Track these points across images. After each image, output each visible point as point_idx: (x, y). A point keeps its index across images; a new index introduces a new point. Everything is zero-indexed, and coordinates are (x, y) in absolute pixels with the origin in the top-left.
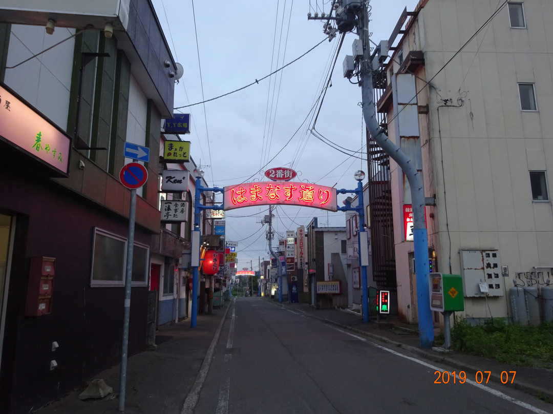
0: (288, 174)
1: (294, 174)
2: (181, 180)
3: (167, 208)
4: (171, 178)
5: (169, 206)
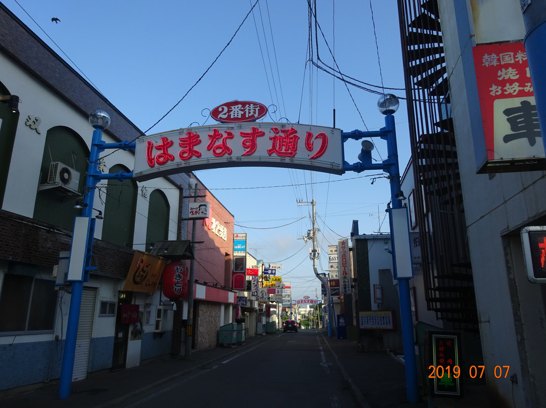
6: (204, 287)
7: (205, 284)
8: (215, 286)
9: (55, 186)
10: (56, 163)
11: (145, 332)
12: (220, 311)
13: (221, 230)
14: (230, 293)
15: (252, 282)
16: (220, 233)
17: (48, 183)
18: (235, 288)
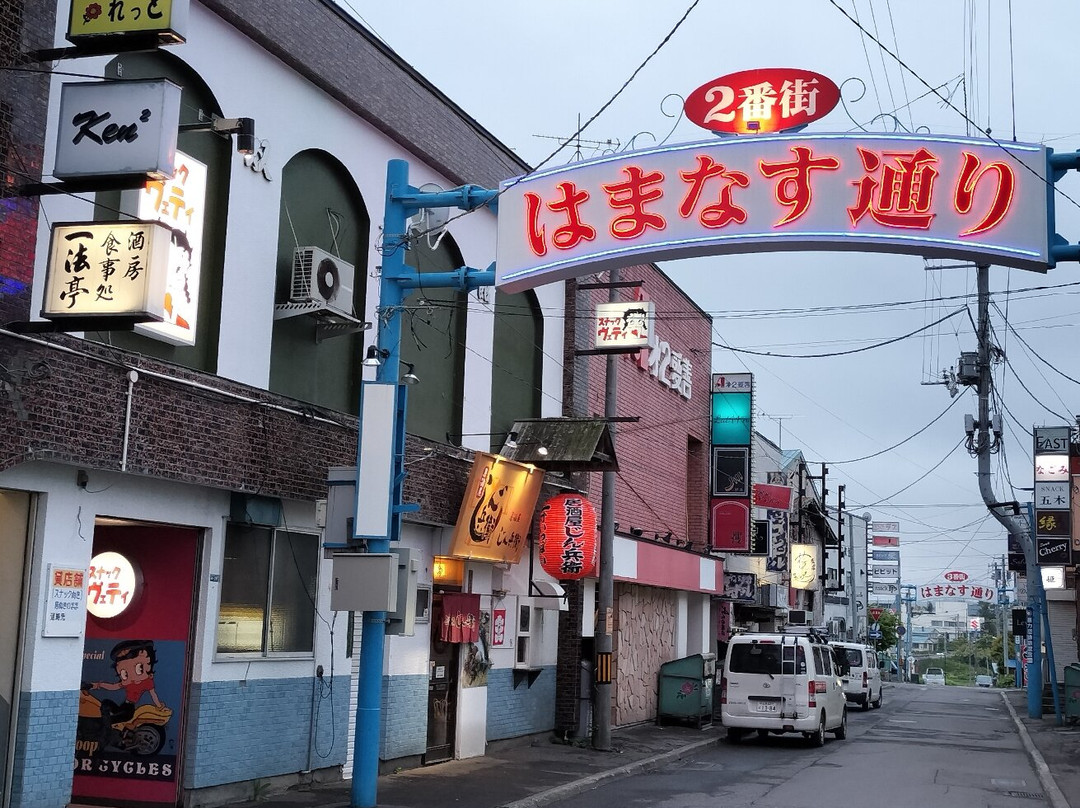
0: (798, 101)
1: (828, 95)
2: (134, 126)
3: (73, 259)
4: (92, 118)
5: (82, 249)
6: (633, 545)
7: (635, 535)
8: (666, 542)
9: (312, 310)
10: (309, 248)
11: (493, 667)
12: (675, 615)
13: (677, 367)
14: (704, 561)
15: (772, 526)
16: (674, 376)
17: (293, 301)
18: (717, 546)
